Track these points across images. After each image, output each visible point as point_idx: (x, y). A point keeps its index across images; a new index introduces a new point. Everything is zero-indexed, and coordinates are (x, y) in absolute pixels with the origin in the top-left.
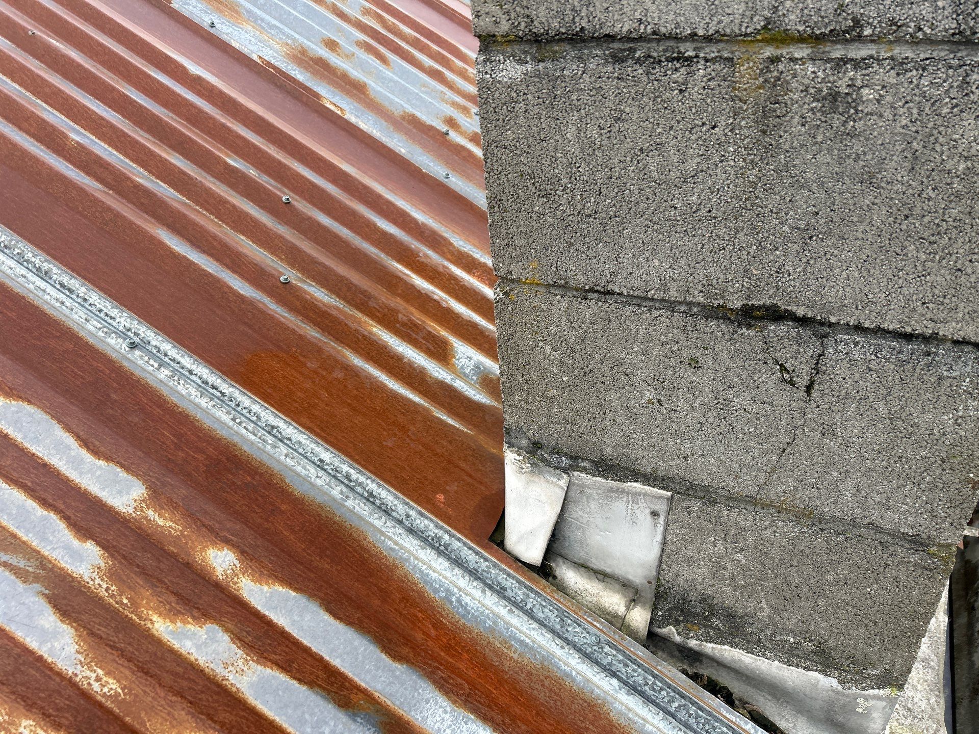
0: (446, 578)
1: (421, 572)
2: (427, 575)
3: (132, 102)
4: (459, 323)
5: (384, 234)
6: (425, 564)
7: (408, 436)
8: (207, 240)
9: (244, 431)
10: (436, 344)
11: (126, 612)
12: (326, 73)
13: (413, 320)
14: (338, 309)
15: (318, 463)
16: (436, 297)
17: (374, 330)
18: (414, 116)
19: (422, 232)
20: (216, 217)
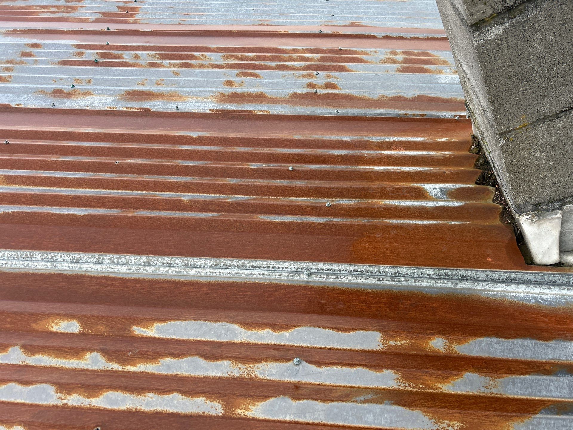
0: (528, 293)
1: (515, 297)
2: (519, 296)
3: (188, 167)
4: (412, 176)
5: (342, 156)
6: (513, 292)
7: (449, 241)
8: (281, 209)
9: (387, 282)
10: (415, 192)
11: (426, 391)
12: (240, 99)
13: (395, 187)
14: (360, 203)
15: (428, 277)
16: (392, 171)
17: (383, 202)
18: (295, 94)
19: (355, 145)
20: (272, 196)
